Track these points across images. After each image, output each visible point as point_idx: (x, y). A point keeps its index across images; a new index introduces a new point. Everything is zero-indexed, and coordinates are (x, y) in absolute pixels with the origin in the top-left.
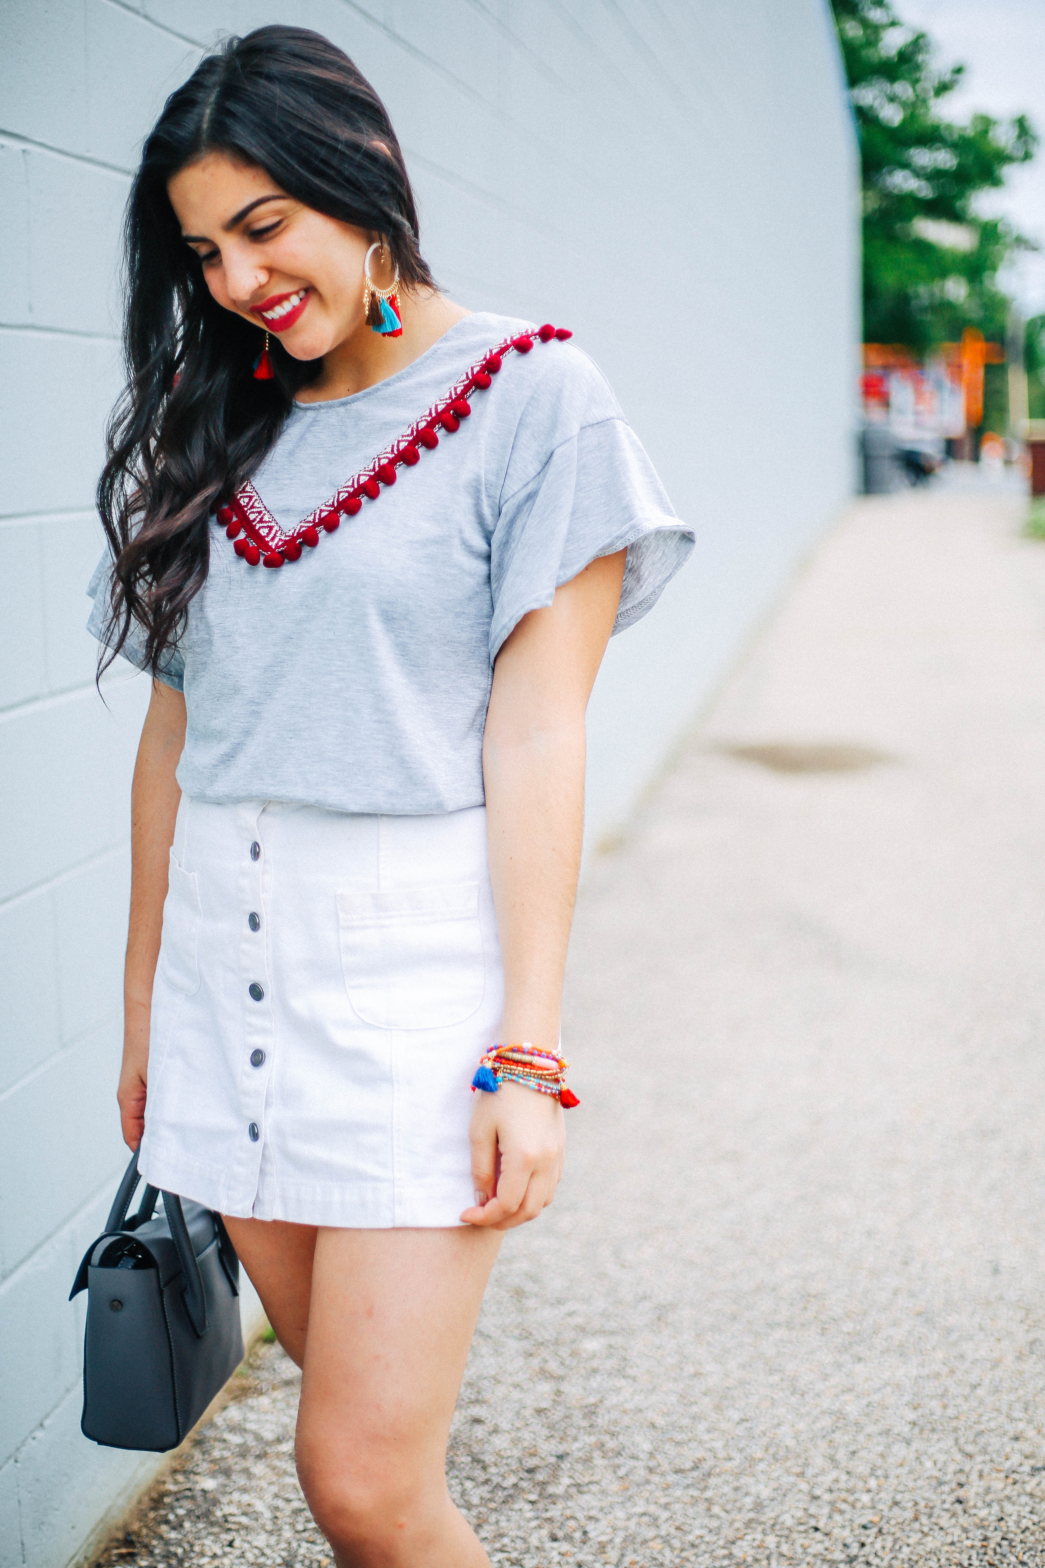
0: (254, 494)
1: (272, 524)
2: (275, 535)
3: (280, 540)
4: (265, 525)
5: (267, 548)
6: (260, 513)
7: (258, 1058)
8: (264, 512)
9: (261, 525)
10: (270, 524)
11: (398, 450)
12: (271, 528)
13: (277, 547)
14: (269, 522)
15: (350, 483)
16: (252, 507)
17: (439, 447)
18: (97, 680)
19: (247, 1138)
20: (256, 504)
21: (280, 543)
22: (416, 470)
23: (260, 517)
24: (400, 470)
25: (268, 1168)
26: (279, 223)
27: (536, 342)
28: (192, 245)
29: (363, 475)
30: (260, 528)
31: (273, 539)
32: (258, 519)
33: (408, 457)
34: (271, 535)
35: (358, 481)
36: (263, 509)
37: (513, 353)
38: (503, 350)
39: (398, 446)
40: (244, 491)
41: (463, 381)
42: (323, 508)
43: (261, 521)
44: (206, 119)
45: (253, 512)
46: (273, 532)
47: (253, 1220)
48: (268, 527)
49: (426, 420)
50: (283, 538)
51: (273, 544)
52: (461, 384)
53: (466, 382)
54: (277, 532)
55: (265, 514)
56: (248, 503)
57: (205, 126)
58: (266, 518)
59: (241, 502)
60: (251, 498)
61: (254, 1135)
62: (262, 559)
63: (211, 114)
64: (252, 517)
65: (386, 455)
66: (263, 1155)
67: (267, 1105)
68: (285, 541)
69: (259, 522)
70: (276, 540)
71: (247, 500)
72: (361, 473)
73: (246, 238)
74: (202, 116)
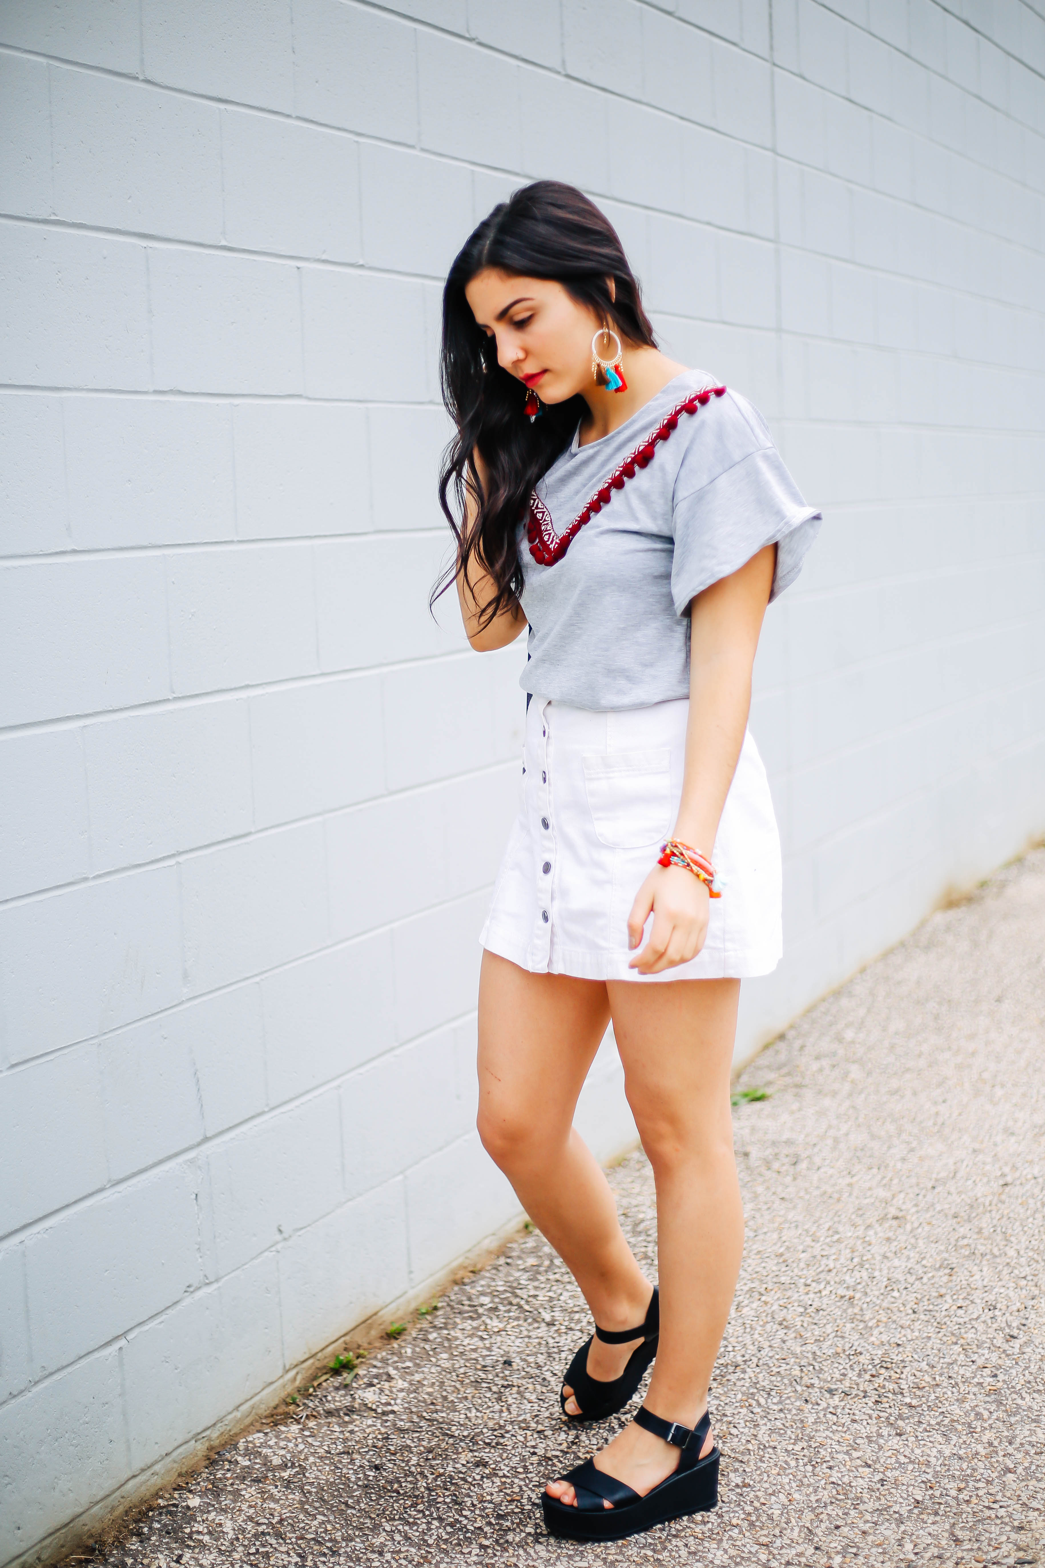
3: (554, 546)
7: (547, 868)
10: (550, 532)
12: (551, 535)
17: (635, 478)
18: (431, 605)
19: (541, 921)
22: (622, 492)
24: (613, 492)
25: (555, 940)
26: (530, 318)
27: (712, 396)
28: (483, 329)
31: (552, 543)
33: (618, 483)
34: (551, 540)
37: (684, 416)
38: (678, 413)
41: (657, 430)
44: (487, 247)
47: (549, 975)
48: (549, 534)
52: (655, 433)
57: (485, 252)
61: (546, 919)
63: (490, 244)
66: (552, 931)
67: (552, 899)
73: (512, 326)
74: (484, 246)
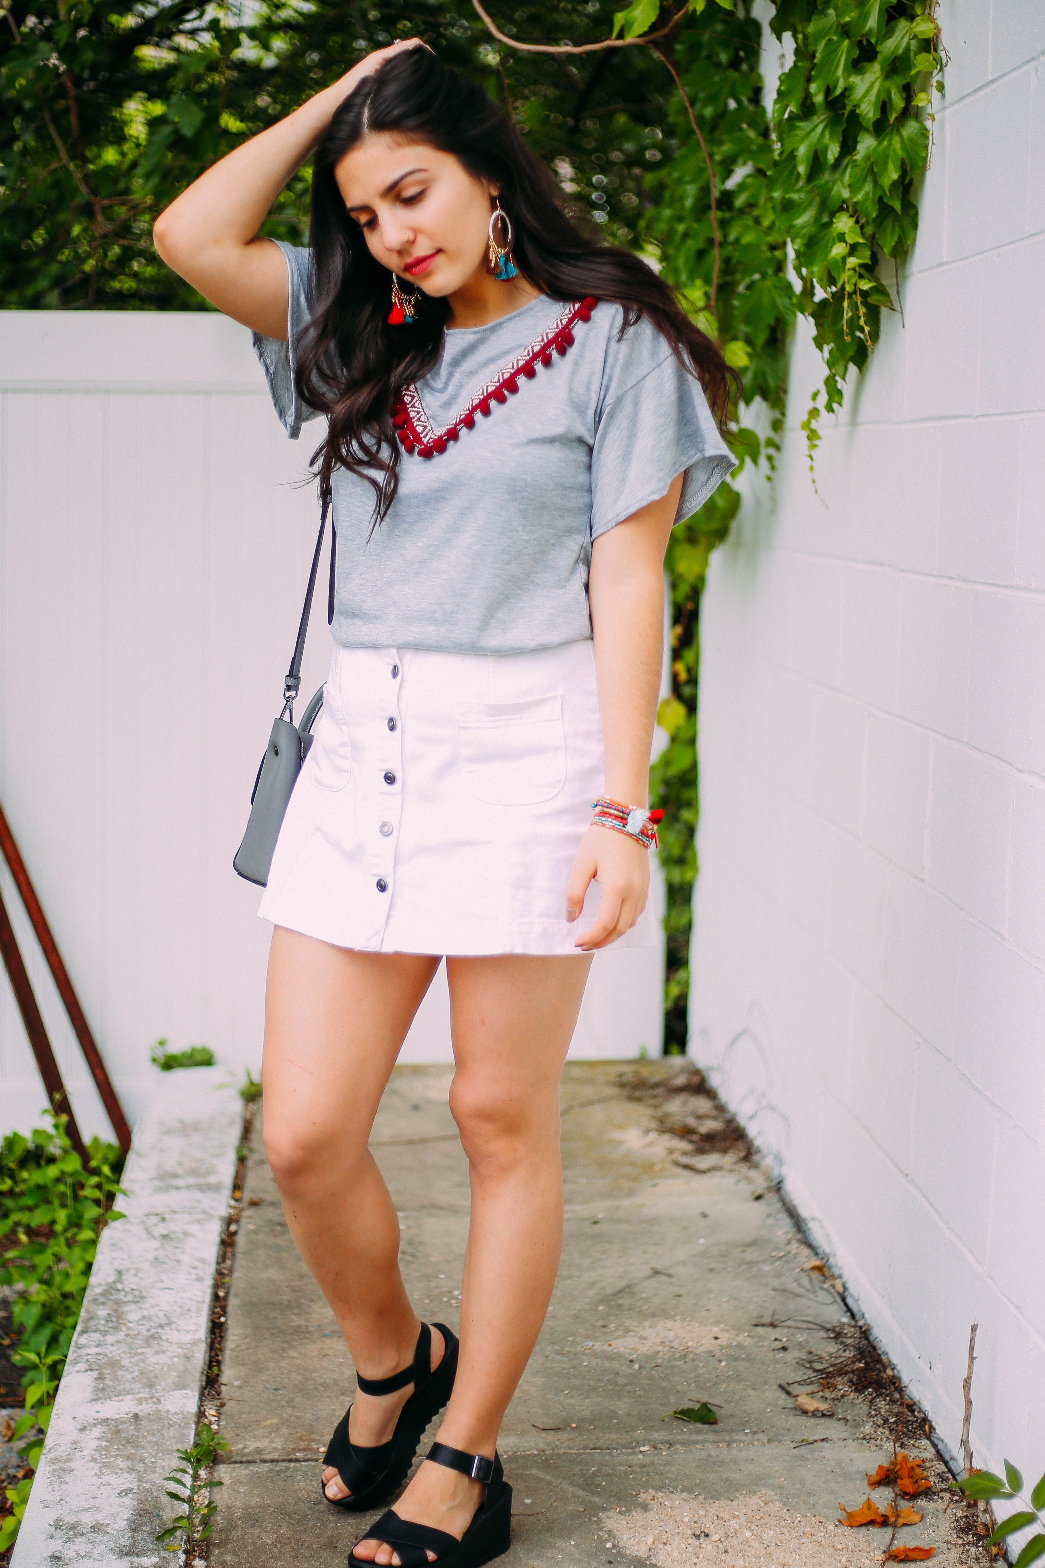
0: (416, 394)
1: (427, 424)
2: (427, 434)
3: (431, 438)
4: (421, 424)
5: (421, 443)
6: (418, 412)
7: (387, 829)
8: (422, 413)
9: (418, 423)
10: (425, 424)
11: (517, 366)
12: (425, 427)
13: (428, 442)
14: (424, 422)
15: (481, 392)
16: (413, 406)
17: (554, 365)
20: (416, 405)
21: (431, 440)
22: (535, 382)
23: (418, 416)
24: (522, 382)
25: (393, 912)
26: (421, 193)
29: (490, 386)
30: (417, 425)
31: (425, 437)
32: (416, 418)
33: (527, 372)
34: (425, 433)
35: (487, 391)
36: (421, 410)
39: (517, 363)
40: (407, 389)
41: (567, 315)
42: (462, 413)
43: (419, 420)
45: (413, 411)
46: (427, 431)
48: (423, 426)
49: (540, 345)
50: (433, 436)
51: (425, 440)
52: (566, 317)
53: (570, 315)
54: (429, 431)
55: (422, 415)
56: (410, 402)
58: (422, 419)
59: (405, 399)
60: (413, 397)
61: (382, 888)
62: (417, 450)
64: (412, 414)
65: (508, 370)
66: (391, 903)
67: (395, 865)
68: (435, 439)
69: (417, 421)
70: (428, 437)
71: (410, 398)
72: (489, 384)
73: (398, 204)
